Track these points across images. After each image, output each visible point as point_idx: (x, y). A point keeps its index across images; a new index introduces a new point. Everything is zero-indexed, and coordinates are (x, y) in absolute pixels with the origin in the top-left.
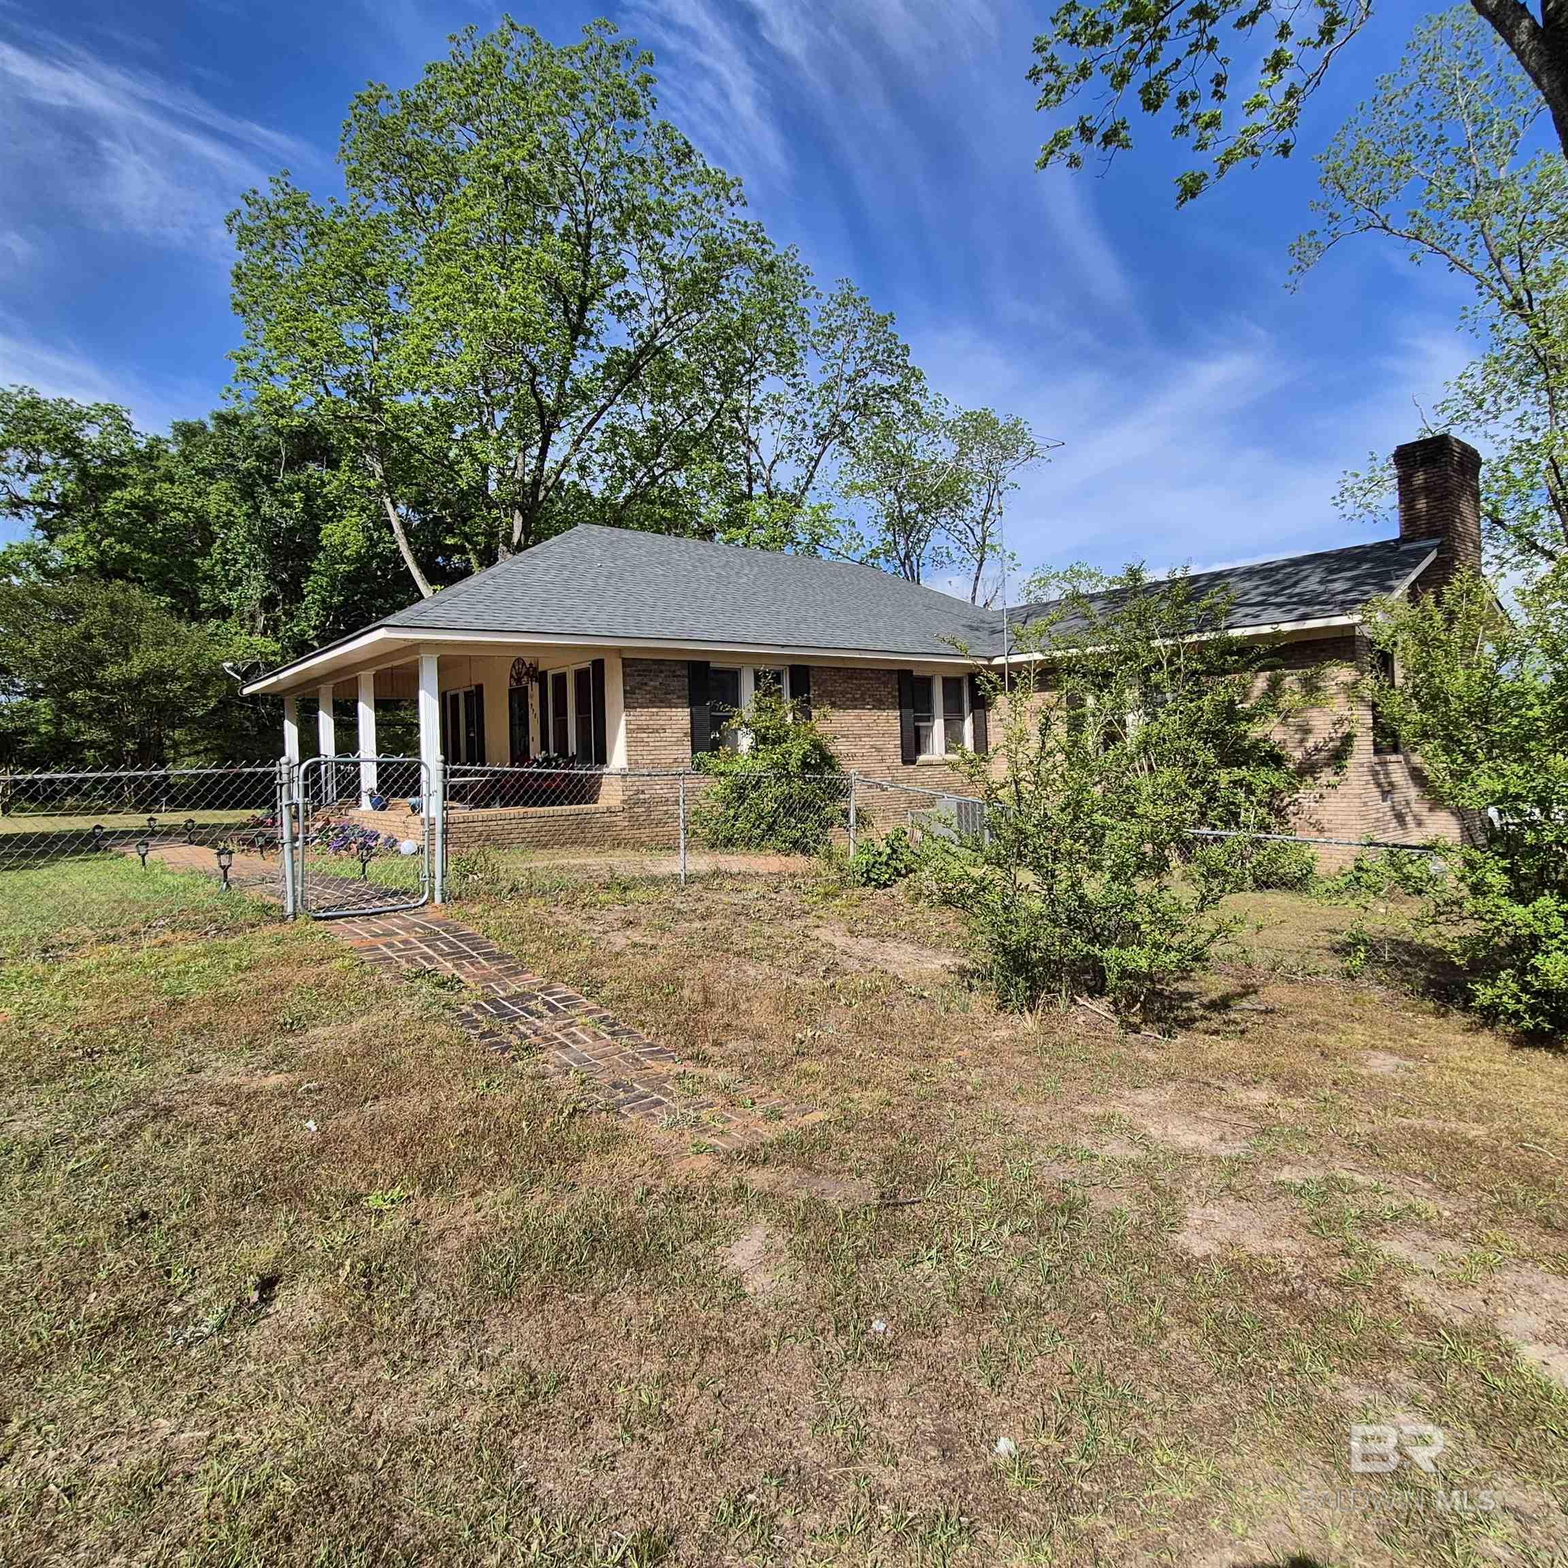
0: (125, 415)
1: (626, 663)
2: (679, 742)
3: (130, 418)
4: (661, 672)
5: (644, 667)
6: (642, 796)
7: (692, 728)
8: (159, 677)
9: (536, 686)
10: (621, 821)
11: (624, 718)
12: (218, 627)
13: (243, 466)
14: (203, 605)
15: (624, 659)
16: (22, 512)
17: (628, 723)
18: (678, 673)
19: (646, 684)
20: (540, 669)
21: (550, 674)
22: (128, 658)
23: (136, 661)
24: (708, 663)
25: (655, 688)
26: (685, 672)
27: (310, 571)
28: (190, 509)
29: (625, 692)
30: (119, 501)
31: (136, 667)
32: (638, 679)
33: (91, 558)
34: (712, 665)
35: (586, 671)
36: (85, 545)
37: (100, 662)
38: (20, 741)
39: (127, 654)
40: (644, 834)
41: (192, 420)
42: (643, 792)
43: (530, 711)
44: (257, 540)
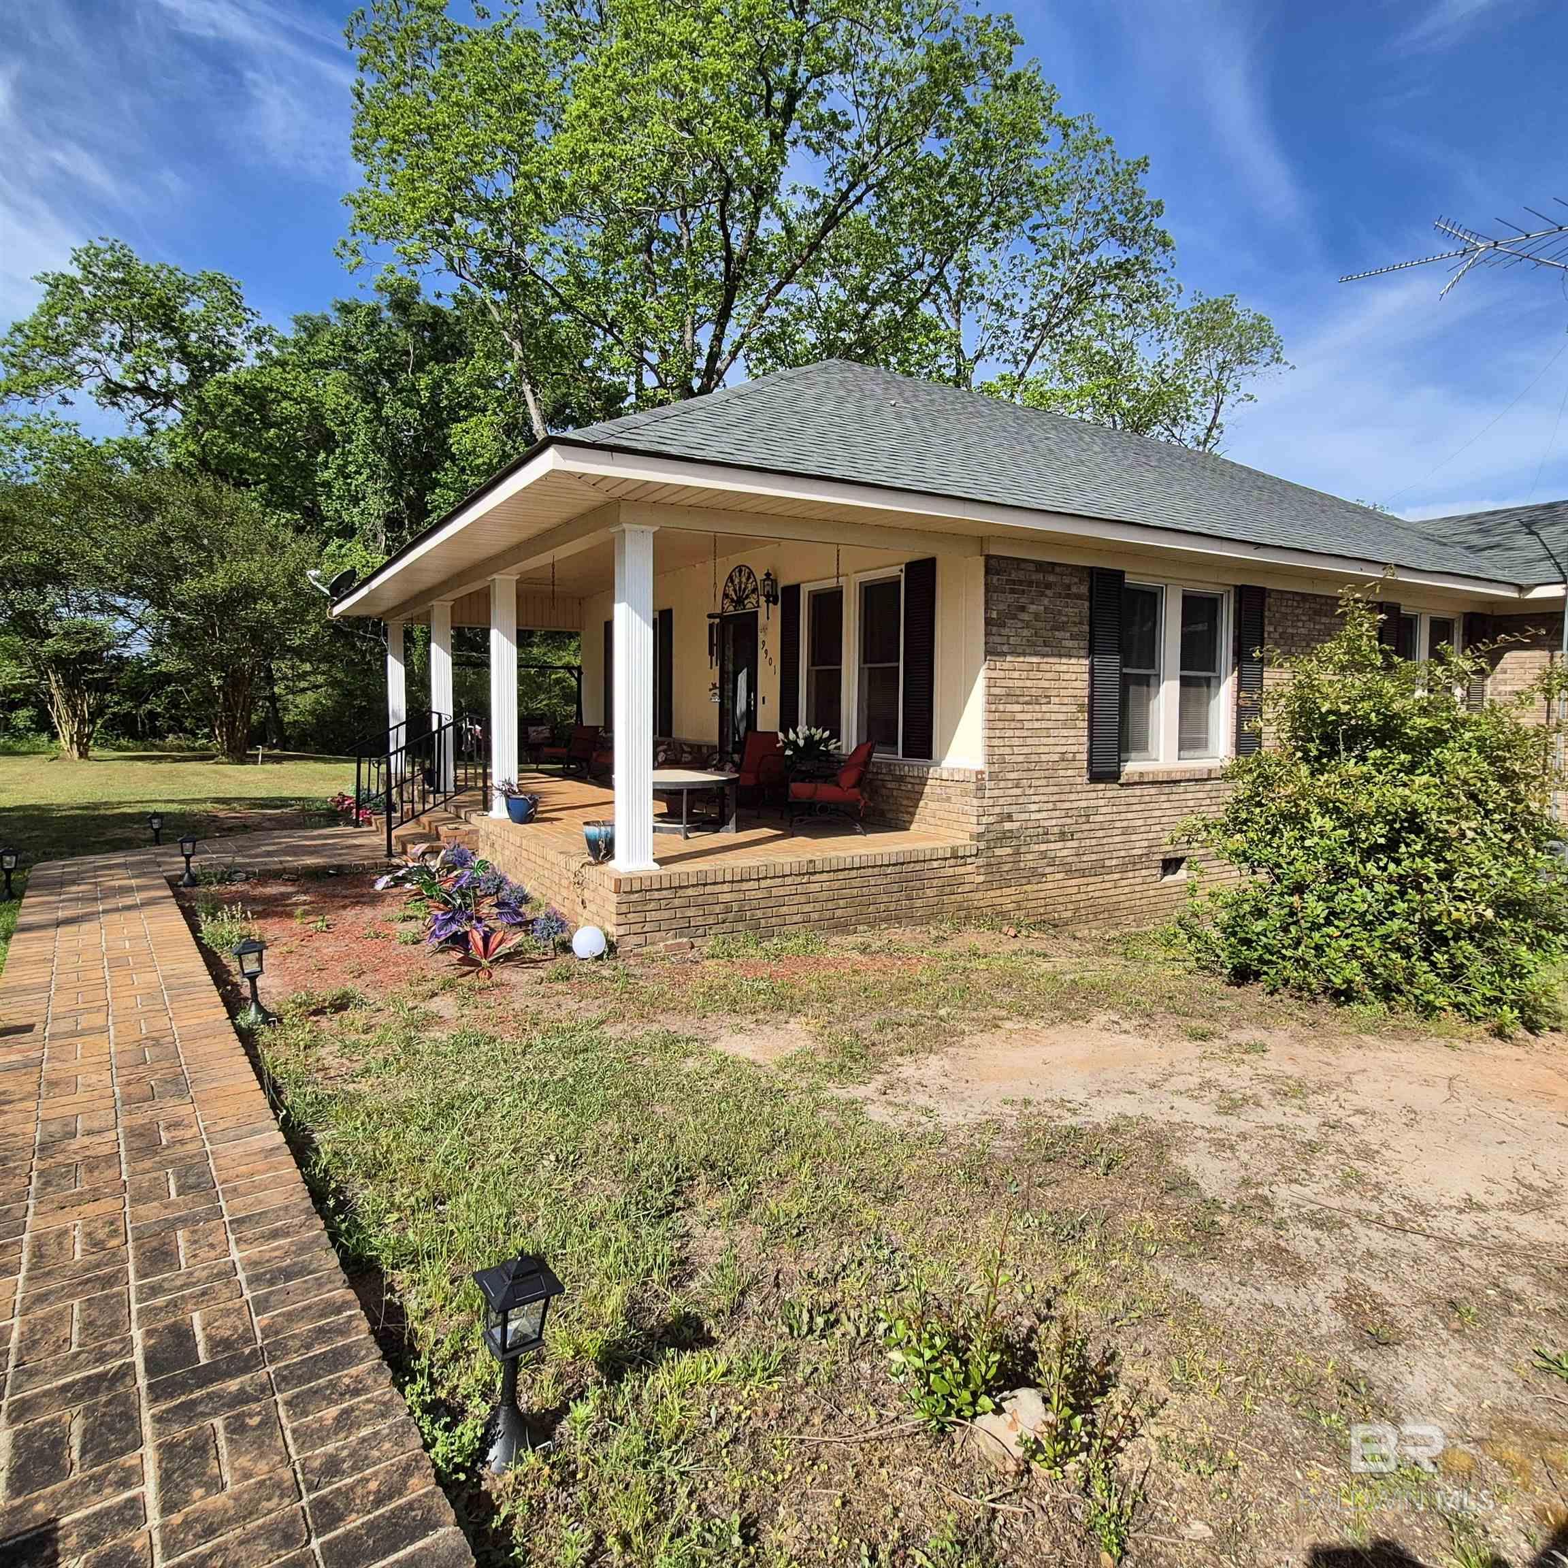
0: (235, 288)
1: (994, 566)
2: (1068, 723)
3: (240, 292)
4: (1048, 586)
5: (1021, 575)
6: (1008, 826)
7: (1091, 697)
8: (247, 594)
9: (777, 610)
10: (972, 873)
11: (982, 674)
12: (341, 546)
13: (361, 359)
14: (327, 524)
15: (988, 558)
16: (121, 401)
17: (991, 683)
18: (1074, 590)
19: (1023, 609)
20: (783, 582)
21: (805, 591)
22: (212, 569)
23: (221, 573)
24: (1121, 574)
25: (1037, 616)
26: (1084, 589)
27: (436, 483)
28: (304, 399)
29: (988, 622)
30: (220, 385)
31: (218, 581)
32: (1011, 598)
33: (192, 454)
34: (1129, 579)
35: (893, 584)
36: (184, 439)
37: (178, 572)
38: (86, 669)
39: (212, 564)
40: (1006, 897)
41: (316, 314)
42: (1009, 818)
43: (761, 653)
44: (380, 450)
